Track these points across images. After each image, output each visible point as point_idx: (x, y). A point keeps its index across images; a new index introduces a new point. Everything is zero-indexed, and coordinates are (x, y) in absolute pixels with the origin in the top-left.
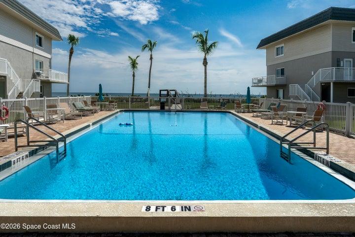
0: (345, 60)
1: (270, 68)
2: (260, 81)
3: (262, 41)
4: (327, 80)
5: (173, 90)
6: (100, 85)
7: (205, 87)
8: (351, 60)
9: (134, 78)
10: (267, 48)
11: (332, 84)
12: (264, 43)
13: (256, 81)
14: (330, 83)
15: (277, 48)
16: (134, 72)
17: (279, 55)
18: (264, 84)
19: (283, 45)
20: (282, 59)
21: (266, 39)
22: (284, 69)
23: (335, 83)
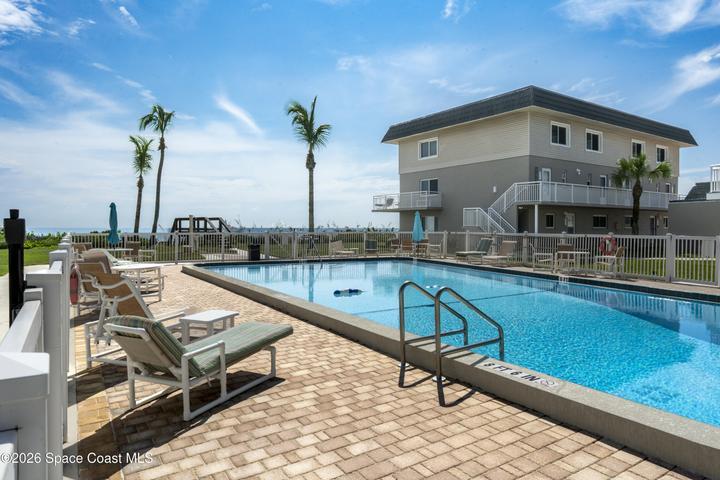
0: (544, 169)
1: (405, 179)
2: (390, 201)
3: (392, 129)
4: (527, 201)
5: (214, 219)
6: (113, 206)
7: (311, 211)
8: (549, 170)
9: (140, 191)
10: (400, 143)
11: (536, 207)
12: (396, 133)
13: (383, 202)
14: (533, 207)
15: (422, 144)
16: (141, 177)
17: (427, 156)
18: (394, 206)
19: (436, 139)
20: (431, 163)
21: (400, 126)
22: (436, 181)
23: (541, 207)
